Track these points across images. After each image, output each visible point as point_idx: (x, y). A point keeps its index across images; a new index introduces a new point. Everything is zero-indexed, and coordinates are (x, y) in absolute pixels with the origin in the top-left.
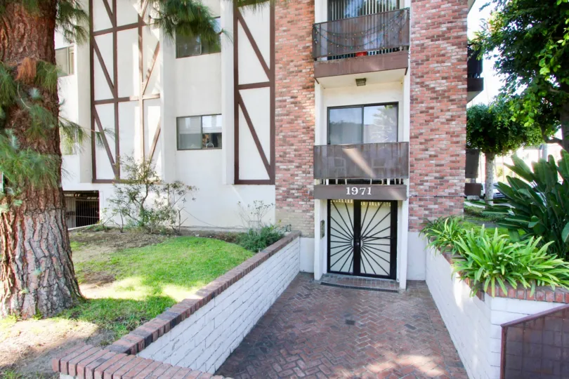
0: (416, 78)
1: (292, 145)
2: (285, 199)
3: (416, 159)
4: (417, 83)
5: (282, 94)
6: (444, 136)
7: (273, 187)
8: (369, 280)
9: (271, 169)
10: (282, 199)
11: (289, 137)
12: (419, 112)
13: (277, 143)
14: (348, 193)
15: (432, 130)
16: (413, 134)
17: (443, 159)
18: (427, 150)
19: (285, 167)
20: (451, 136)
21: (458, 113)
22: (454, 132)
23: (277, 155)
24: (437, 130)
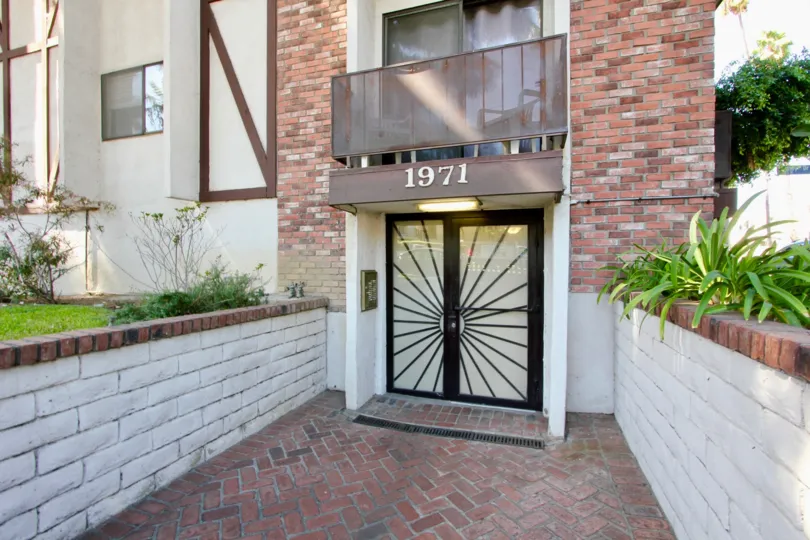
1: (311, 107)
2: (296, 225)
3: (587, 113)
6: (657, 48)
7: (273, 203)
8: (477, 412)
9: (269, 161)
10: (290, 229)
11: (305, 89)
13: (280, 108)
14: (410, 184)
15: (626, 37)
17: (655, 107)
18: (613, 86)
19: (297, 157)
20: (676, 46)
22: (682, 36)
23: (281, 133)
24: (640, 33)
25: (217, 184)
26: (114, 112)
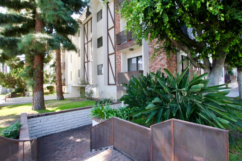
0: (150, 45)
4: (150, 47)
5: (117, 56)
7: (116, 86)
9: (115, 80)
14: (124, 89)
15: (156, 64)
16: (150, 66)
20: (162, 66)
21: (164, 57)
22: (163, 65)
23: (117, 76)
24: (157, 64)
25: (110, 83)
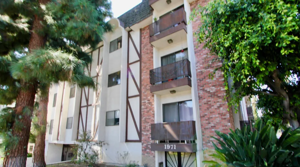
0: (200, 87)
1: (148, 123)
2: (146, 149)
3: (204, 129)
4: (201, 90)
5: (144, 99)
6: (217, 115)
7: (140, 144)
9: (140, 134)
10: (144, 150)
11: (147, 119)
12: (203, 104)
13: (142, 122)
14: (165, 148)
15: (211, 113)
16: (202, 115)
17: (219, 128)
18: (209, 123)
19: (146, 134)
20: (221, 115)
21: (223, 103)
22: (222, 113)
23: (142, 128)
24: (213, 112)
25: (129, 139)
26: (108, 119)
